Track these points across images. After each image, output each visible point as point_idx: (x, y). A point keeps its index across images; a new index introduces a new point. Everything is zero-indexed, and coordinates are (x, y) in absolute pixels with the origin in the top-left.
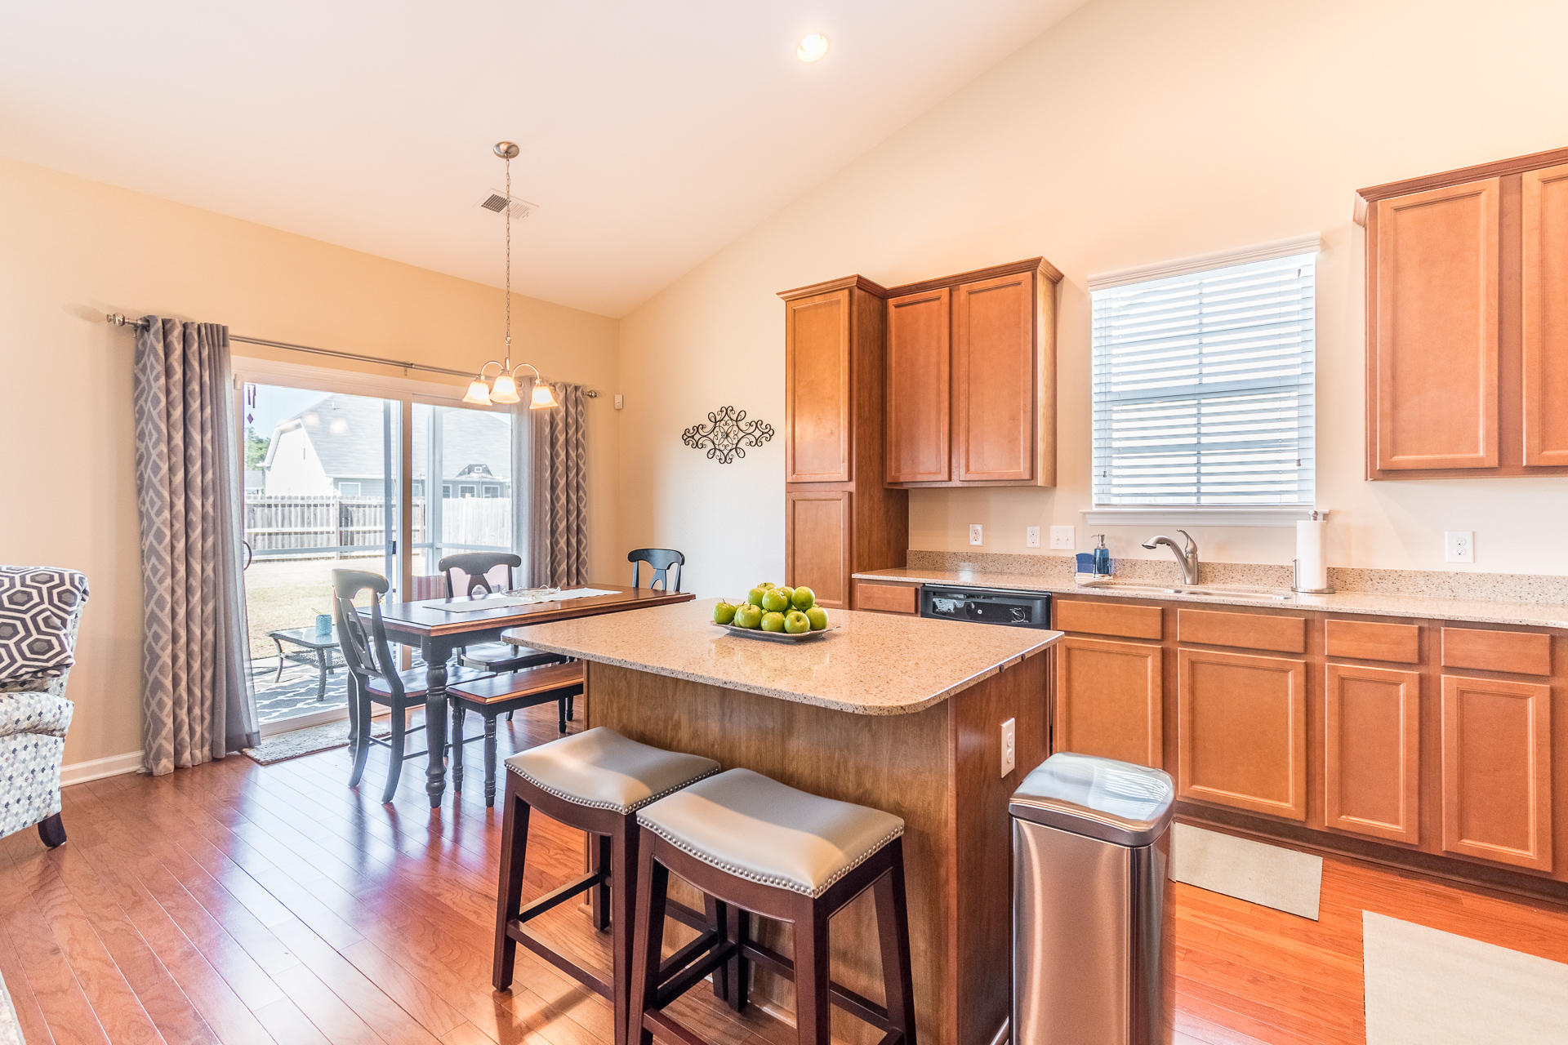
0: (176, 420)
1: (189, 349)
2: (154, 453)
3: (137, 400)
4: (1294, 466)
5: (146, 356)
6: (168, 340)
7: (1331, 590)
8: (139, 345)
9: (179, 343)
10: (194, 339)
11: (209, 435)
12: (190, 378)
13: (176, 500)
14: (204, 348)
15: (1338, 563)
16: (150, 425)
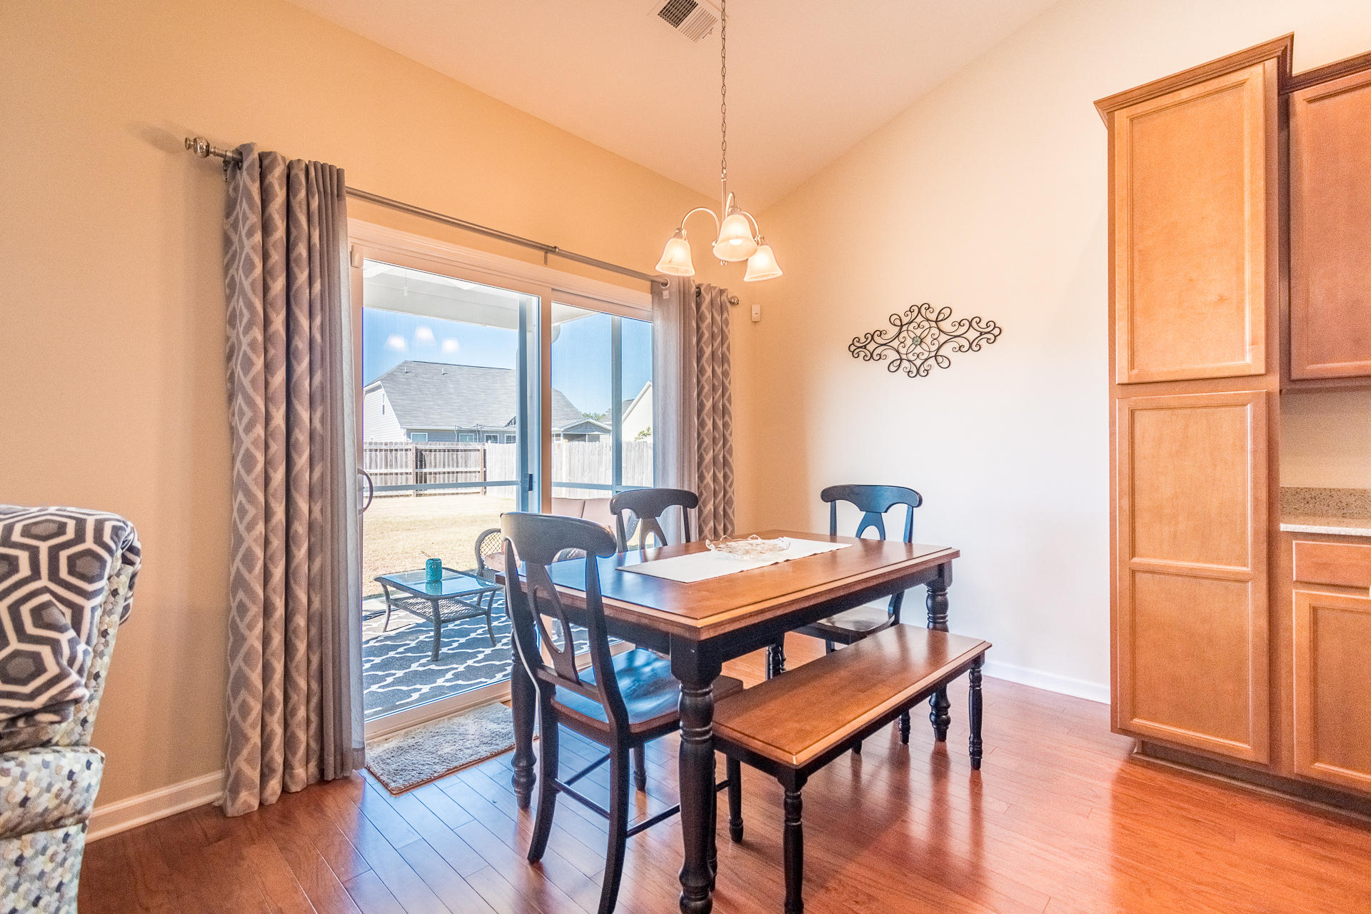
0: (276, 296)
1: (295, 196)
2: (245, 341)
3: (227, 268)
5: (238, 207)
6: (267, 181)
8: (231, 190)
9: (281, 189)
10: (301, 184)
11: (318, 321)
12: (296, 237)
13: (273, 410)
14: (313, 197)
16: (241, 303)
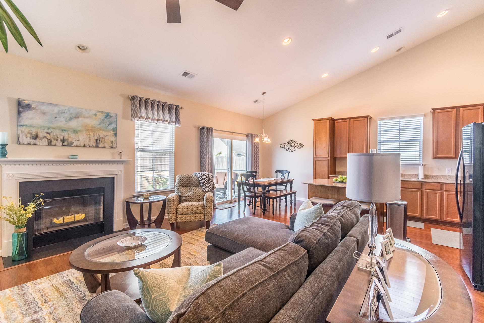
0: (207, 146)
4: (418, 156)
5: (202, 134)
7: (425, 178)
9: (207, 132)
11: (211, 148)
12: (209, 138)
14: (210, 132)
15: (426, 173)
